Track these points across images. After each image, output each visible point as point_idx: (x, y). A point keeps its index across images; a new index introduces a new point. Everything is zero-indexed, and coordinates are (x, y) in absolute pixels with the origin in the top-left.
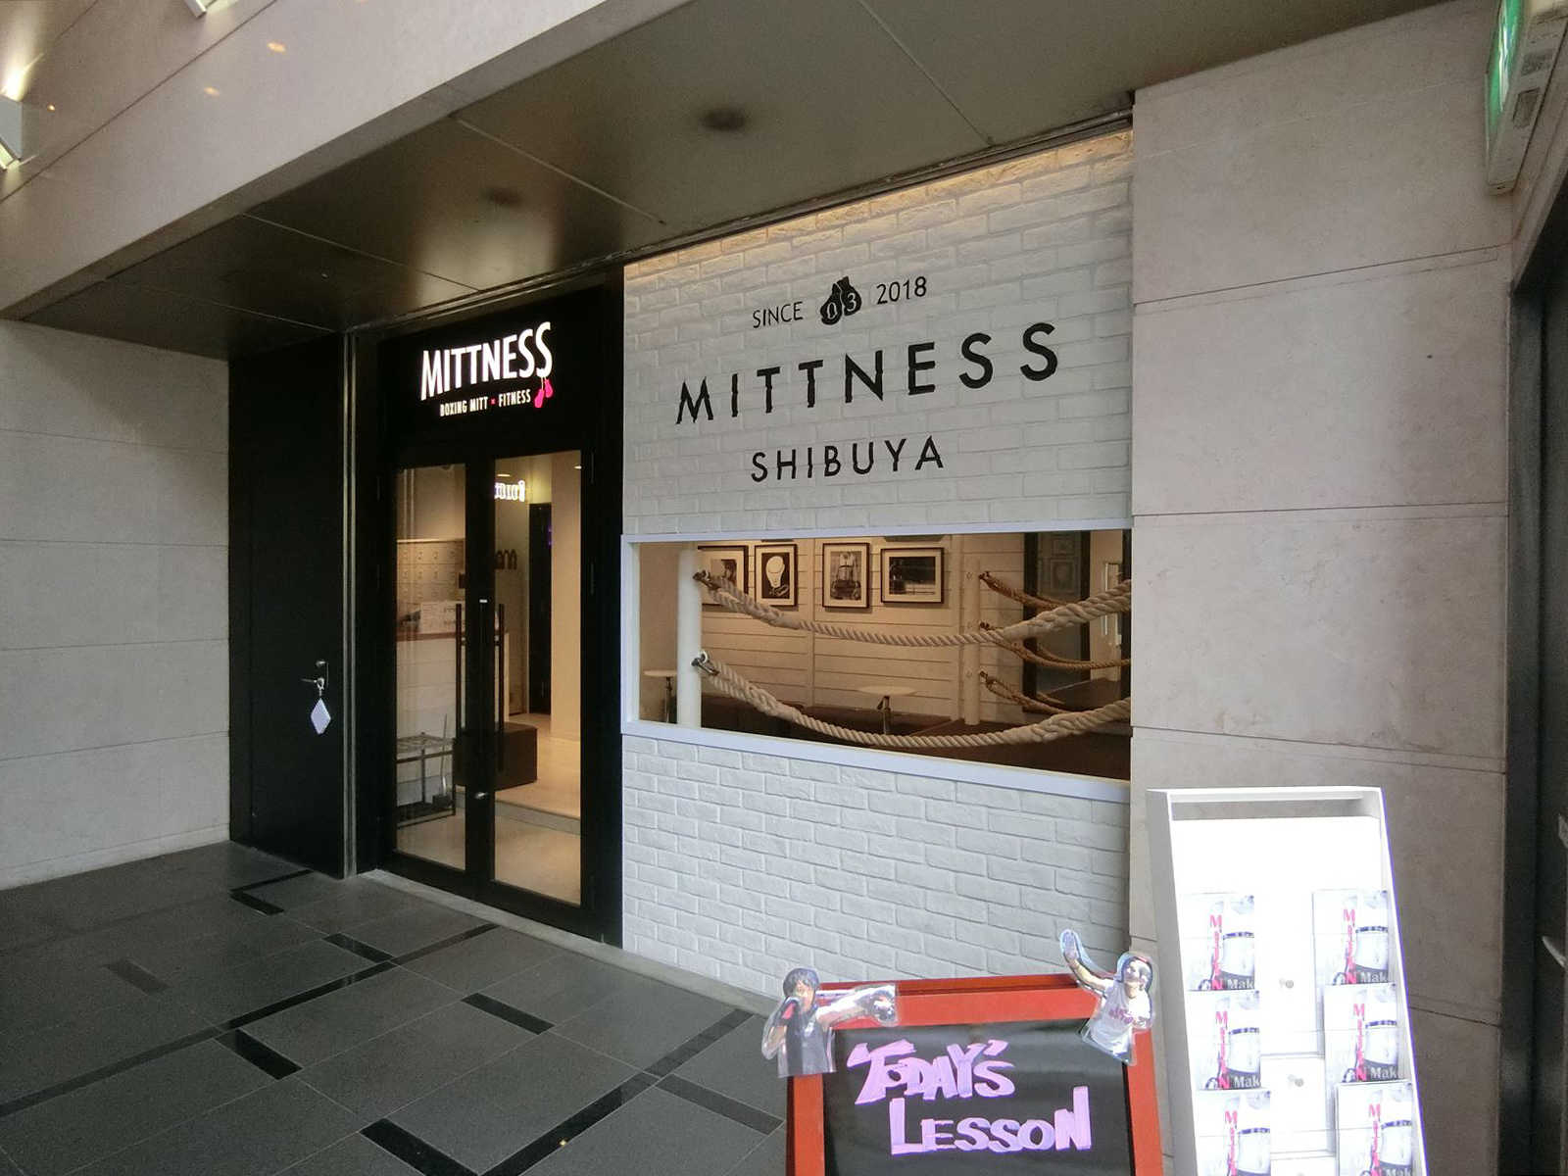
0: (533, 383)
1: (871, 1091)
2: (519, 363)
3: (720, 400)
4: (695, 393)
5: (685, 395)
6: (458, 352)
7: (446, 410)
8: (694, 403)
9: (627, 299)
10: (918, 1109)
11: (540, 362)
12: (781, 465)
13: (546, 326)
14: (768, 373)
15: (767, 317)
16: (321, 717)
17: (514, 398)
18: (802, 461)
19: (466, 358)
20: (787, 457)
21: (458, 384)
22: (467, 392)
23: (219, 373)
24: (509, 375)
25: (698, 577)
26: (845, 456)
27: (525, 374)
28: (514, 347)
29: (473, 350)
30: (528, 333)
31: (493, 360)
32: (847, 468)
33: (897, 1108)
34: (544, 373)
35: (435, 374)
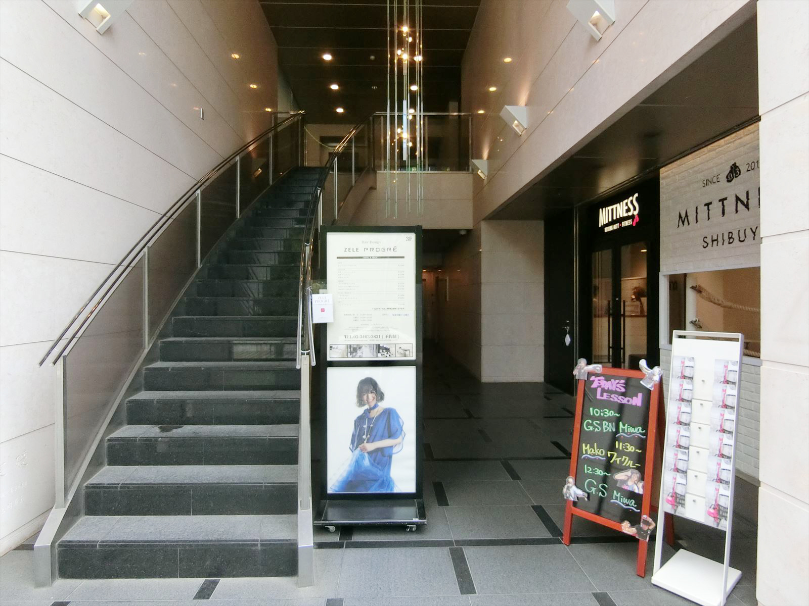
0: (632, 217)
1: (594, 386)
2: (628, 210)
3: (692, 218)
4: (683, 215)
5: (680, 217)
6: (610, 208)
7: (607, 230)
8: (683, 219)
9: (661, 182)
10: (603, 391)
11: (635, 209)
12: (713, 241)
13: (636, 195)
14: (708, 205)
15: (707, 182)
16: (568, 340)
17: (626, 223)
18: (720, 239)
19: (612, 210)
20: (715, 238)
21: (610, 220)
22: (613, 223)
23: (540, 226)
24: (625, 215)
25: (693, 288)
26: (735, 236)
27: (630, 214)
28: (627, 204)
29: (614, 207)
30: (631, 198)
31: (620, 209)
32: (736, 240)
34: (636, 213)
35: (604, 217)
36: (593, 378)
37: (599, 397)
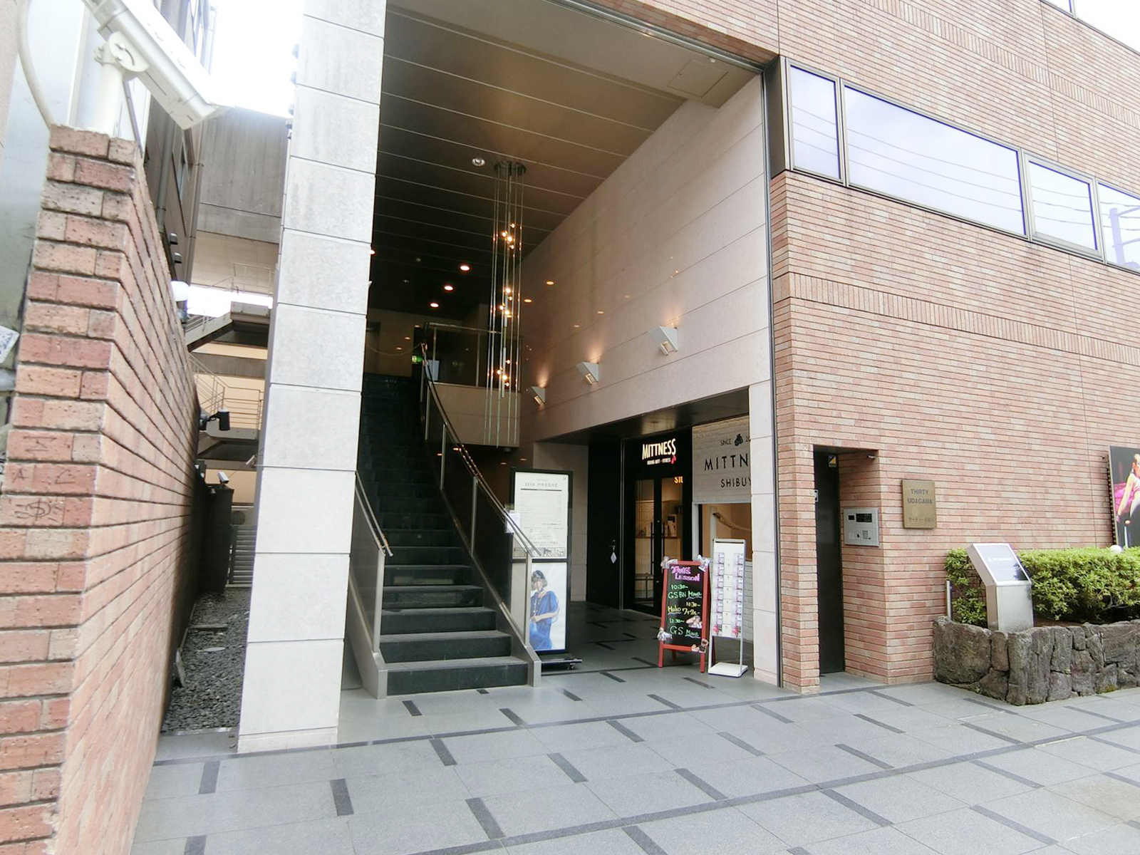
0: (671, 456)
1: (673, 572)
2: (668, 450)
3: (714, 465)
4: (709, 462)
5: (707, 463)
6: (652, 445)
7: (649, 463)
8: (708, 465)
9: (693, 434)
10: (679, 574)
11: (673, 451)
12: (727, 483)
13: (674, 440)
14: (724, 458)
15: (724, 443)
16: (614, 558)
17: (666, 460)
18: (732, 482)
19: (654, 447)
20: (729, 481)
21: (652, 455)
22: (654, 458)
23: (586, 449)
24: (665, 453)
25: (714, 514)
26: (740, 481)
27: (669, 453)
28: (666, 445)
29: (656, 445)
30: (670, 441)
31: (661, 448)
32: (741, 484)
33: (676, 574)
34: (674, 453)
35: (646, 452)
36: (672, 568)
37: (676, 578)
